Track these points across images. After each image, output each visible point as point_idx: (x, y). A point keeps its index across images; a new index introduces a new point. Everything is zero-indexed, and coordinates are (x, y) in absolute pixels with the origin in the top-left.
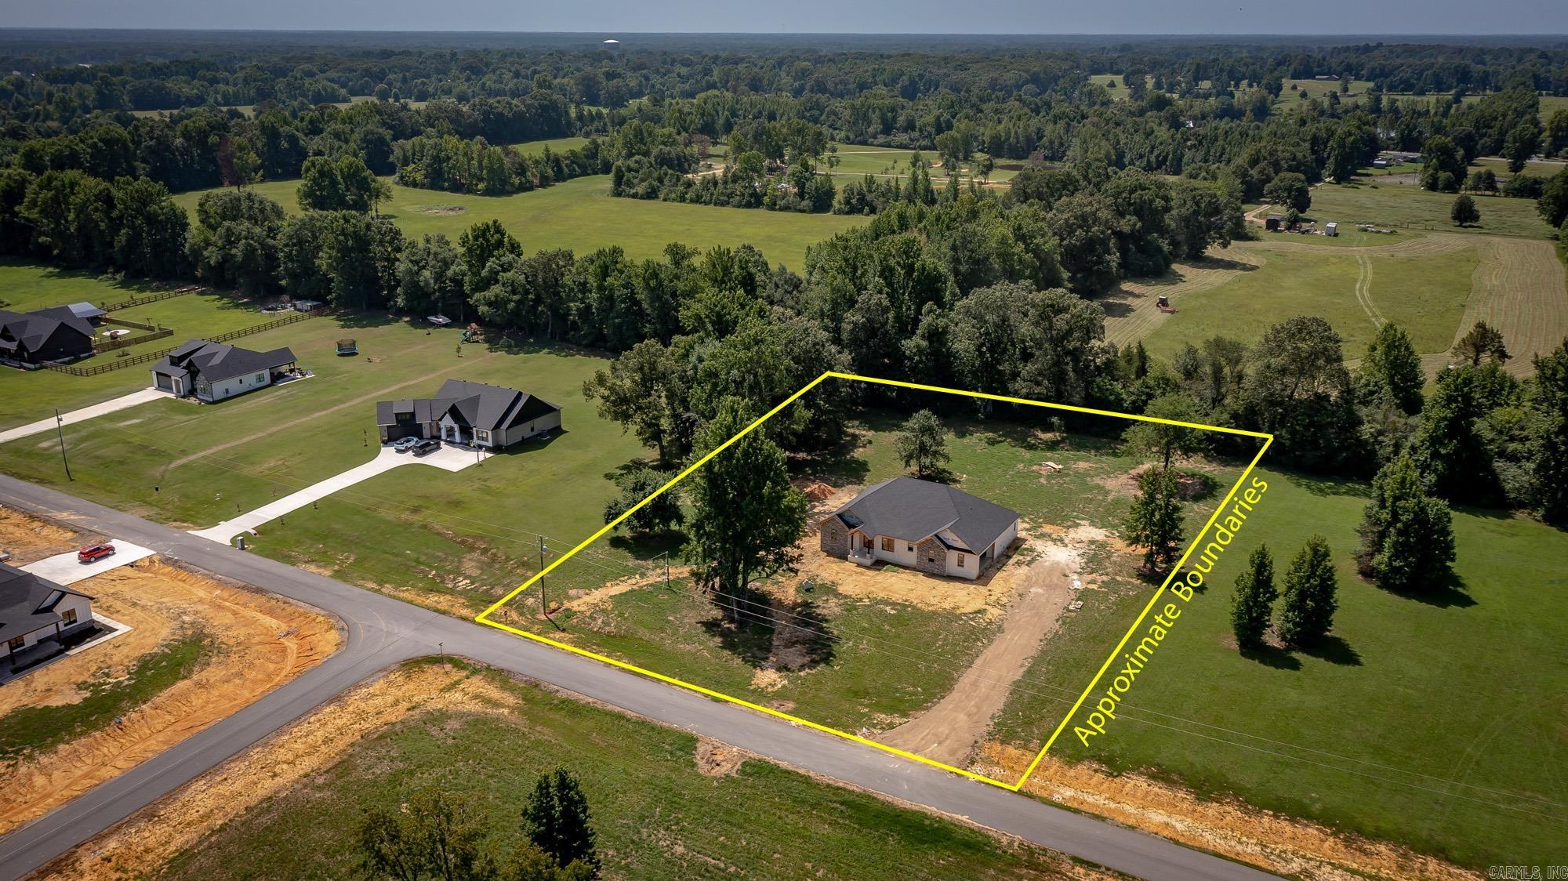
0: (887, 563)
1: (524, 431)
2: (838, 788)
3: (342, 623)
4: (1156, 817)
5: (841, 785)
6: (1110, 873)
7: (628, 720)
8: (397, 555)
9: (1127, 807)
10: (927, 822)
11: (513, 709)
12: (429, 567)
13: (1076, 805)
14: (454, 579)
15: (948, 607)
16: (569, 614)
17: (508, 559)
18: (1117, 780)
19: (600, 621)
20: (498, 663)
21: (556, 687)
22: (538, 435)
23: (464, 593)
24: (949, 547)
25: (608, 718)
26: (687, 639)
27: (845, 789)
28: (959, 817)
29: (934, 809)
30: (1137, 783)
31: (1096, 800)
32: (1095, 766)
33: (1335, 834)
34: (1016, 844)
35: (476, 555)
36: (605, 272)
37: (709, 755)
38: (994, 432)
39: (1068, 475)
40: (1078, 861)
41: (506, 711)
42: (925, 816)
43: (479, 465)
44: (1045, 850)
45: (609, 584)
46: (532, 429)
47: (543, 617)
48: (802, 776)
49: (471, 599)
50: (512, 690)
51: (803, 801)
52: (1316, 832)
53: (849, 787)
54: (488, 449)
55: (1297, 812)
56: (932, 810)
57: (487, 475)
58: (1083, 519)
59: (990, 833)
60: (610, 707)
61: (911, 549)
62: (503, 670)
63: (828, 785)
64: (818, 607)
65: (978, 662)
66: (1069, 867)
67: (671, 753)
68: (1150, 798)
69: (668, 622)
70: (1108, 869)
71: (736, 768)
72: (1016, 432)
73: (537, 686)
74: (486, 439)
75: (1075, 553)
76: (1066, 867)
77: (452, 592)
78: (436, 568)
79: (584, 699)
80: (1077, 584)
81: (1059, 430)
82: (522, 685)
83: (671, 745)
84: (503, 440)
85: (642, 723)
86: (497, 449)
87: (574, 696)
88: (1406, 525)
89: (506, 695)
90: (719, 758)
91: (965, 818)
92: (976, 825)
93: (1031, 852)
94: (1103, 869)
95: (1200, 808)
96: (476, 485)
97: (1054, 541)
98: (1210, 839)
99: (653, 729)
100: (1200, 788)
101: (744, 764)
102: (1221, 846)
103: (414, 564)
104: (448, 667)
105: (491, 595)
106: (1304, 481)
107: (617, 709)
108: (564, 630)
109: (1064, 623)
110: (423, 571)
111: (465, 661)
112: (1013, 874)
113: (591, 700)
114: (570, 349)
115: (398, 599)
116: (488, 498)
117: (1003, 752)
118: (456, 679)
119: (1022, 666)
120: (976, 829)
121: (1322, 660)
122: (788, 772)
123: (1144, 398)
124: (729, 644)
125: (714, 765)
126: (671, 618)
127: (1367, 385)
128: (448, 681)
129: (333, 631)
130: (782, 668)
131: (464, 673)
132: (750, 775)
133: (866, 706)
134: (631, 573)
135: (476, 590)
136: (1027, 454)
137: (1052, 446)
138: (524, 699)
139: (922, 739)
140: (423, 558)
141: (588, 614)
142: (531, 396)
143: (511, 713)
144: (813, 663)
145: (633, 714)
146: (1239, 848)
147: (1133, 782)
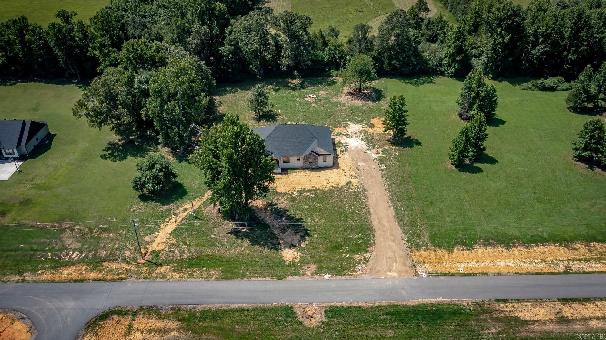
0: (288, 169)
1: (34, 142)
2: (378, 307)
3: (19, 314)
4: (501, 264)
5: (377, 304)
6: (513, 301)
7: (247, 310)
8: (15, 251)
9: (487, 264)
10: (429, 309)
11: (178, 329)
12: (44, 251)
13: (470, 272)
14: (67, 255)
15: (333, 185)
16: (156, 254)
17: (91, 230)
18: (473, 251)
19: (177, 252)
20: (147, 303)
21: (192, 306)
22: (41, 141)
23: (81, 261)
24: (319, 155)
25: (235, 313)
26: (232, 246)
27: (381, 306)
28: (438, 299)
29: (426, 300)
30: (480, 250)
31: (474, 265)
32: (461, 248)
33: (561, 245)
34: (470, 303)
35: (68, 233)
36: (21, 34)
37: (304, 314)
38: (272, 84)
39: (321, 100)
40: (499, 301)
41: (175, 333)
42: (426, 306)
43: (19, 171)
44: (483, 301)
45: (162, 226)
46: (37, 139)
47: (142, 261)
48: (357, 307)
49: (88, 264)
50: (166, 317)
51: (369, 322)
52: (554, 247)
53: (382, 304)
54: (19, 159)
55: (541, 241)
56: (425, 300)
57: (30, 177)
58: (347, 121)
59: (457, 302)
60: (232, 306)
61: (298, 160)
62: (152, 307)
63: (372, 307)
64: (276, 204)
65: (371, 210)
66: (498, 305)
67: (285, 321)
68: (491, 255)
69: (213, 239)
70: (512, 300)
71: (323, 316)
72: (280, 82)
73: (179, 309)
74: (14, 154)
75: (358, 139)
76: (496, 306)
77: (72, 263)
78: (49, 250)
79: (214, 307)
80: (374, 156)
81: (299, 77)
82: (171, 312)
83: (281, 316)
84: (24, 151)
85: (256, 309)
86: (22, 157)
87: (207, 307)
88: (483, 97)
89: (166, 322)
90: (310, 313)
91: (440, 299)
92: (447, 301)
93: (478, 304)
94: (510, 301)
95: (511, 253)
96: (29, 186)
97: (345, 135)
98: (527, 267)
99: (265, 310)
100: (504, 243)
101: (325, 312)
102: (532, 268)
103: (32, 253)
104: (116, 317)
105: (99, 257)
106: (406, 81)
107: (236, 306)
108: (161, 265)
109: (386, 178)
110: (42, 256)
111: (123, 309)
112: (482, 319)
113: (218, 306)
114: (11, 80)
115: (42, 282)
116: (43, 192)
117: (421, 256)
118: (127, 323)
119: (390, 206)
120: (450, 303)
121: (486, 164)
122: (350, 308)
123: (332, 56)
124: (254, 242)
125: (310, 318)
126: (213, 236)
127: (414, 35)
128: (124, 328)
129: (17, 322)
130: (292, 246)
131: (129, 318)
132: (332, 317)
133: (347, 253)
134: (168, 214)
135: (86, 256)
136: (296, 93)
137: (302, 86)
138: (179, 320)
139: (387, 262)
140: (35, 247)
141: (167, 249)
142: (32, 122)
143: (180, 333)
144: (303, 238)
145: (248, 306)
146: (538, 266)
147: (479, 250)
